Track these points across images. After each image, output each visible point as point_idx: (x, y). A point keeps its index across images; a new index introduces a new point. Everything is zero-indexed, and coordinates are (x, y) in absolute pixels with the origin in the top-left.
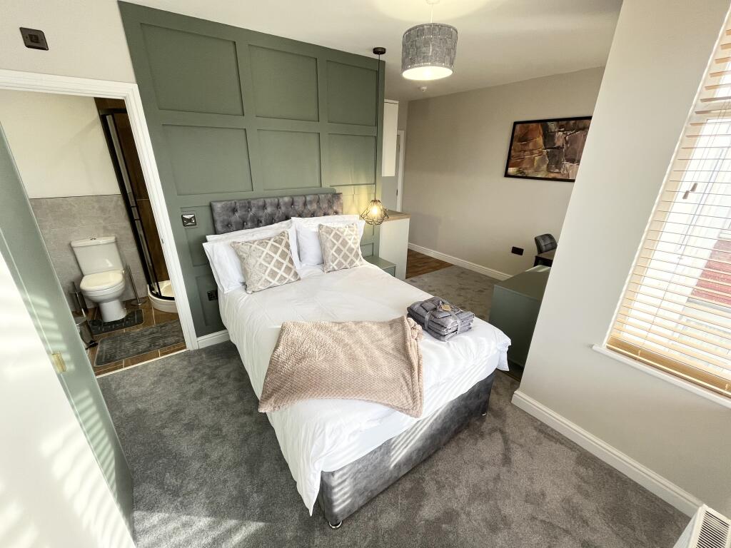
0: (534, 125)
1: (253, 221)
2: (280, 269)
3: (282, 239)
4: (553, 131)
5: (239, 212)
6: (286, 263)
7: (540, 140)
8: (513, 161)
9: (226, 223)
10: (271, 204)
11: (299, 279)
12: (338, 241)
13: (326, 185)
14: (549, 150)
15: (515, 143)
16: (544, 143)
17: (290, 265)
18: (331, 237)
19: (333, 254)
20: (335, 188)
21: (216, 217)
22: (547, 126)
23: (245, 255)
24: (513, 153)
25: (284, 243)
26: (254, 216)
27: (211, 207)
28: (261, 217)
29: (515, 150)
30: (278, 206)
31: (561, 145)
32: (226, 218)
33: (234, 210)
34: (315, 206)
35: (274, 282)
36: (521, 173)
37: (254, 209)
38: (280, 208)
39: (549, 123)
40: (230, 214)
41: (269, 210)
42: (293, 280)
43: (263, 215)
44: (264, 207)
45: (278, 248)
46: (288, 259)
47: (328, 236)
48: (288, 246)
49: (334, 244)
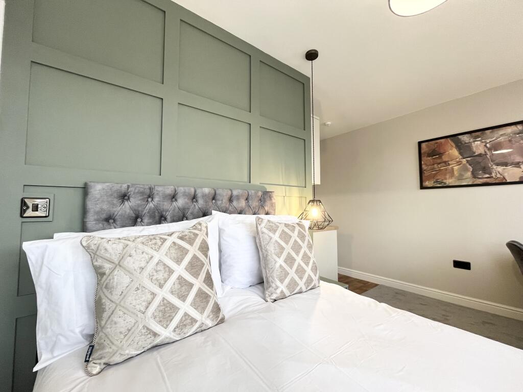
0: (442, 140)
1: (152, 216)
2: (183, 298)
3: (196, 235)
4: (467, 142)
5: (131, 199)
6: (198, 283)
7: (455, 152)
8: (426, 174)
9: (104, 216)
10: (185, 194)
11: (222, 321)
12: (287, 243)
13: (256, 181)
14: (469, 159)
15: (424, 159)
16: (461, 154)
17: (206, 289)
18: (276, 237)
19: (281, 266)
20: (265, 186)
21: (90, 205)
22: (459, 139)
23: (107, 267)
24: (424, 167)
25: (198, 242)
26: (156, 208)
27: (85, 190)
28: (167, 211)
29: (426, 164)
30: (194, 198)
31: (483, 153)
32: (105, 207)
33: (124, 197)
34: (243, 203)
35: (166, 333)
36: (439, 184)
37: (156, 199)
38: (197, 201)
39: (460, 137)
40: (115, 201)
41: (181, 202)
42: (209, 323)
43: (170, 208)
44: (174, 197)
45: (186, 252)
46: (203, 275)
47: (271, 234)
48: (204, 248)
49: (283, 249)
